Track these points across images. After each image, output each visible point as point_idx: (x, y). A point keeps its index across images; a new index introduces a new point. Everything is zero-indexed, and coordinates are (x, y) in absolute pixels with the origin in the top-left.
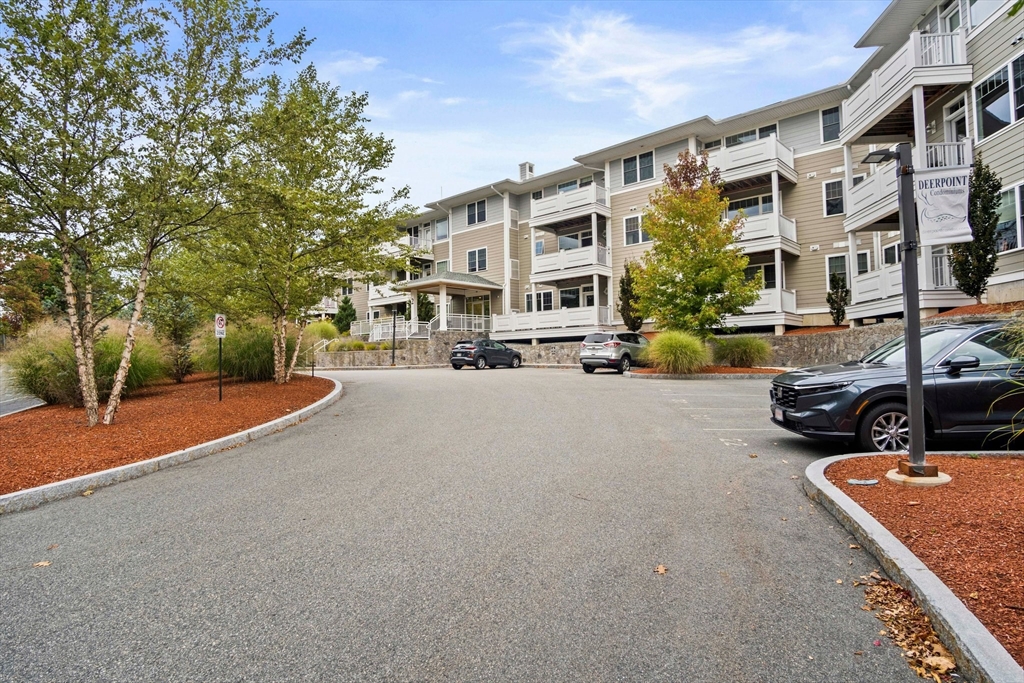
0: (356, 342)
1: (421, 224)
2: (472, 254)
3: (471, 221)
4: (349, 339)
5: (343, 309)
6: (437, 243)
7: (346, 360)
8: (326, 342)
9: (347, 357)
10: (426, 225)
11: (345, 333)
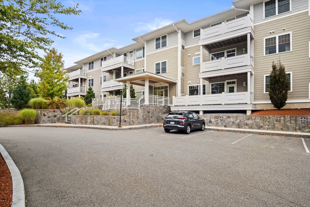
0: (95, 110)
1: (128, 52)
2: (158, 65)
3: (158, 47)
4: (91, 108)
5: (89, 93)
6: (136, 60)
7: (89, 121)
8: (78, 109)
9: (89, 119)
10: (130, 52)
11: (89, 105)
